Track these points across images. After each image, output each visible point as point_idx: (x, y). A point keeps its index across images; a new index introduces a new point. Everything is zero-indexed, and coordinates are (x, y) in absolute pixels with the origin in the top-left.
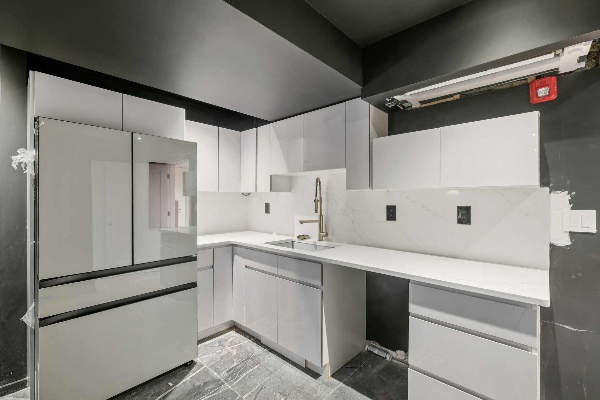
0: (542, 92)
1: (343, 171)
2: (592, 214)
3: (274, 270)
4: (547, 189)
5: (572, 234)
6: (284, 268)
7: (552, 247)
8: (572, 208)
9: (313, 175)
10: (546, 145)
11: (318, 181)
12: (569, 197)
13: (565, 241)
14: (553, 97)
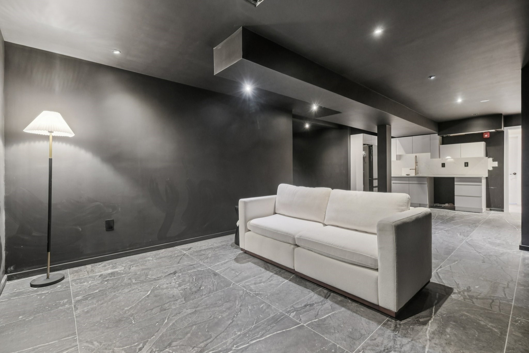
0: (486, 136)
1: (430, 154)
2: (497, 162)
3: (408, 182)
4: (487, 157)
5: (493, 167)
6: (411, 181)
7: (489, 170)
8: (493, 161)
9: (414, 155)
10: (487, 147)
11: (416, 156)
12: (492, 159)
13: (491, 169)
14: (489, 137)
